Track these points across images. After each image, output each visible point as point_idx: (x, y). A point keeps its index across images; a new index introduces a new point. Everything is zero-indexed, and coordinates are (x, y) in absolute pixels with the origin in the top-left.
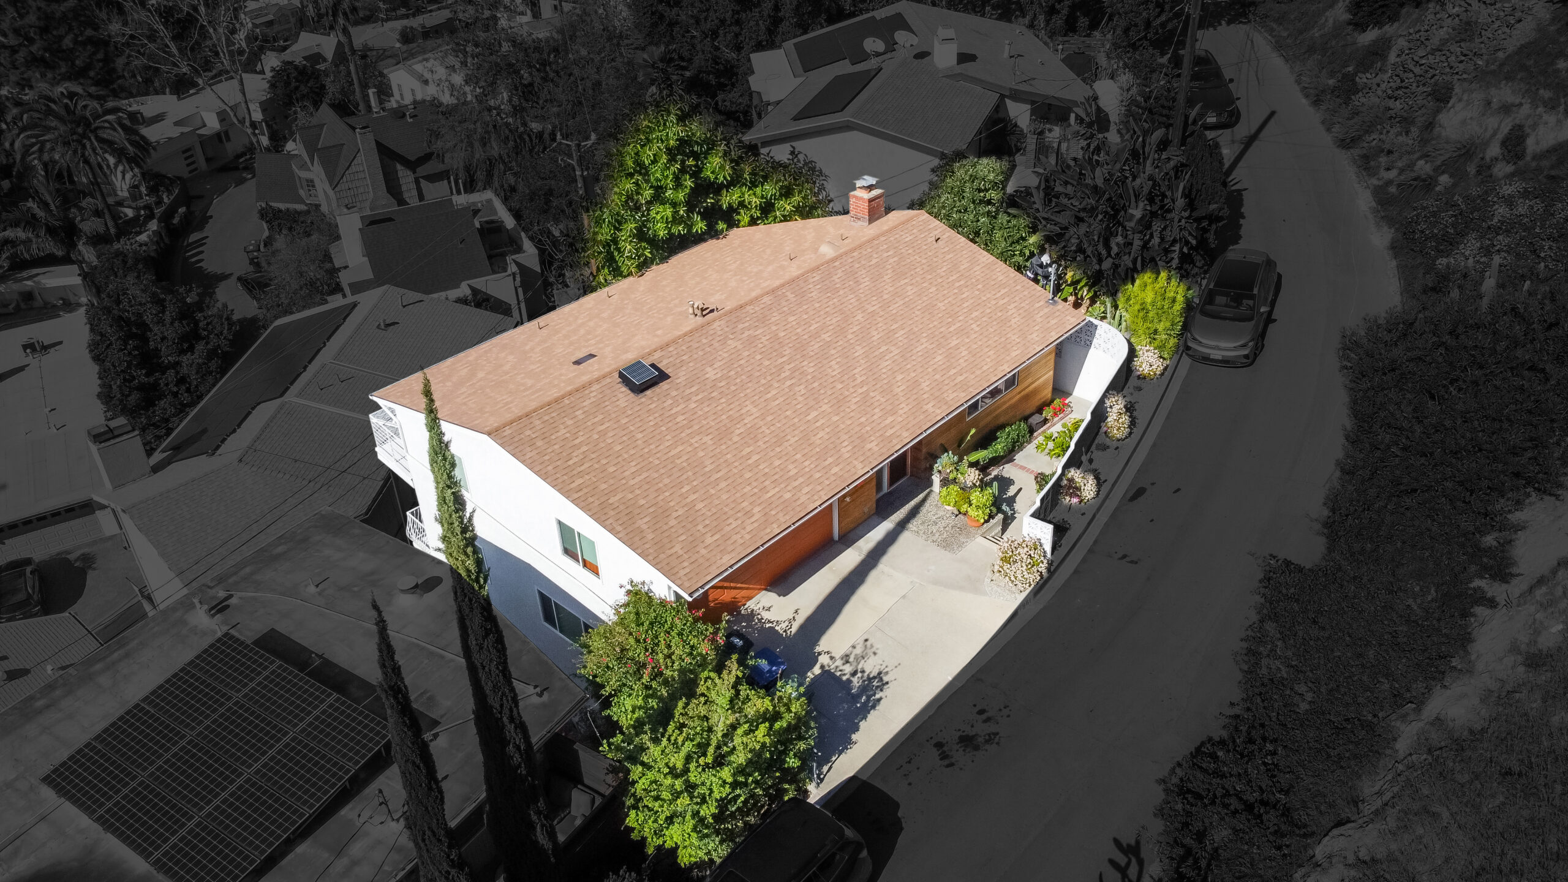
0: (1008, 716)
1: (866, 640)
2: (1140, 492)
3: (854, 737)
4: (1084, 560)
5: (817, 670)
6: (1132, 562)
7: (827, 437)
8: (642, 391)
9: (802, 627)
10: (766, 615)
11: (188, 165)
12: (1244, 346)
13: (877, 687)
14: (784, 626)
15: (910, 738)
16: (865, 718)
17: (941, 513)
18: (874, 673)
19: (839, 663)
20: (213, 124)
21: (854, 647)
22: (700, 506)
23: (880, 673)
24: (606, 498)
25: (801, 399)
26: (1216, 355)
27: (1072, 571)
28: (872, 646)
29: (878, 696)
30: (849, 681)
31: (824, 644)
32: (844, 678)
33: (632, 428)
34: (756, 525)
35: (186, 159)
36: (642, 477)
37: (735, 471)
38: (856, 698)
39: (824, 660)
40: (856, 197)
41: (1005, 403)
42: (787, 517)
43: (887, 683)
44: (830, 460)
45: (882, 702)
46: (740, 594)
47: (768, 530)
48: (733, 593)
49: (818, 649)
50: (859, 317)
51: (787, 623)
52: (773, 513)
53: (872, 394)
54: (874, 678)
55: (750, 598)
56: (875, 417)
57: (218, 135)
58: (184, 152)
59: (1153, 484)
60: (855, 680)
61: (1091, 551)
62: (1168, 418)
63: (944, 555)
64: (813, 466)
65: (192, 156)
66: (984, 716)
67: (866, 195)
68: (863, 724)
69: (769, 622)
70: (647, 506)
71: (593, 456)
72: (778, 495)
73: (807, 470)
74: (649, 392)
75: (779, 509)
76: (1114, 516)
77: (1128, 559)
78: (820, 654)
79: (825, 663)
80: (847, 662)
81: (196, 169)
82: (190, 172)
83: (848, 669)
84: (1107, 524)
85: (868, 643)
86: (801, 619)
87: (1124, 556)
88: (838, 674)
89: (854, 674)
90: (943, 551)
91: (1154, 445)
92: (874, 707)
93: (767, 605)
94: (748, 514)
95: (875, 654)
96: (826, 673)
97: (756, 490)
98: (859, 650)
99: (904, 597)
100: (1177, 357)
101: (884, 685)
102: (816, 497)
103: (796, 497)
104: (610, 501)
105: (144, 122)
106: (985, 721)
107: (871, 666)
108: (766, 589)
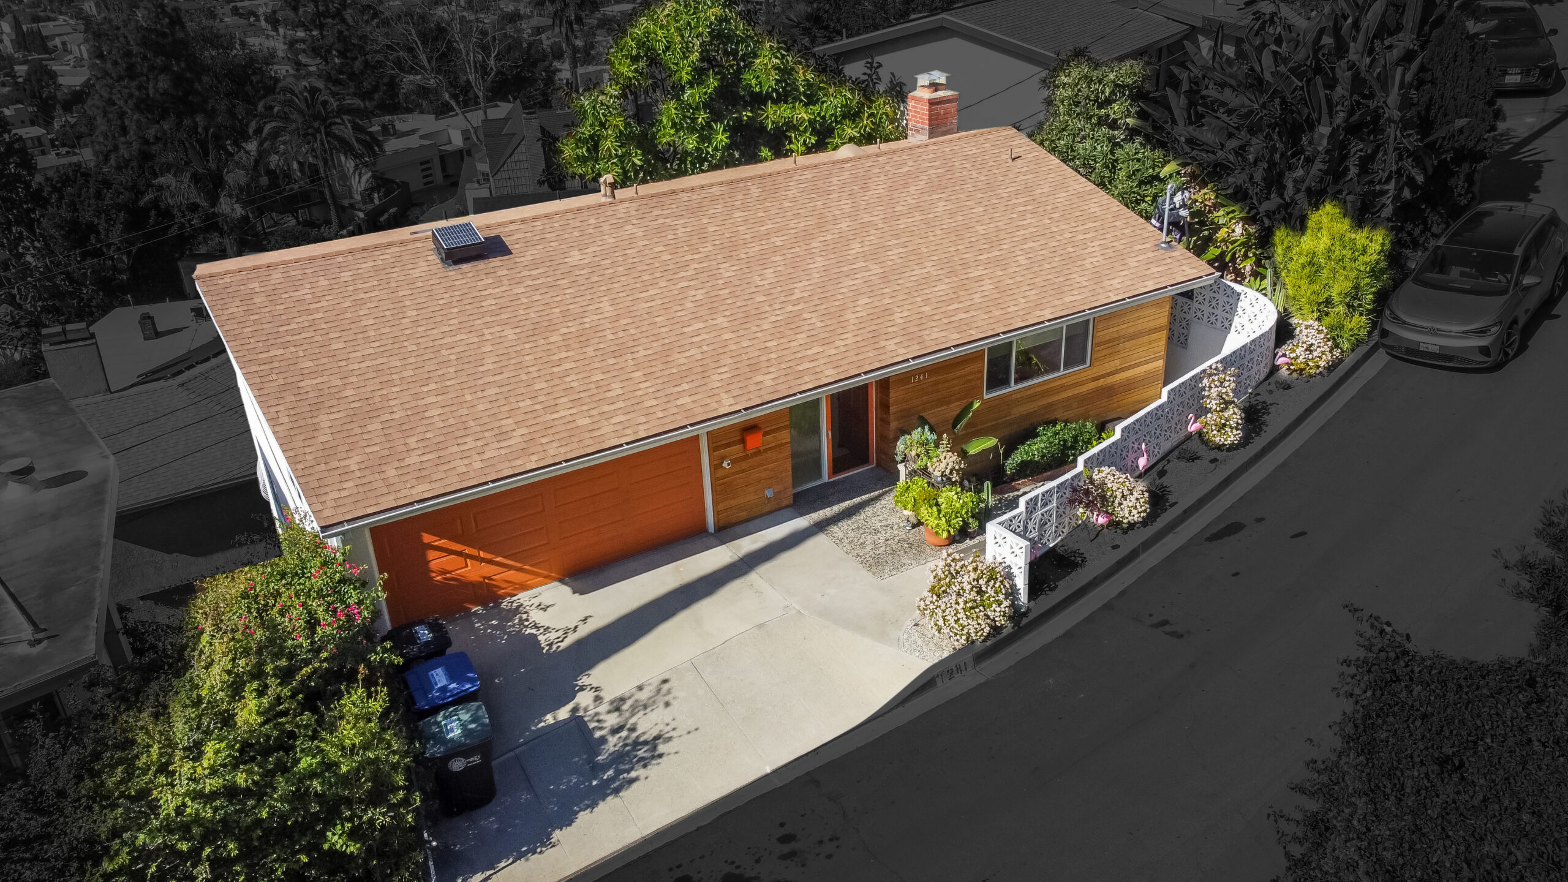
0: (829, 857)
1: (665, 681)
2: (1234, 529)
3: (557, 835)
4: (1089, 619)
5: (563, 713)
6: (1173, 634)
7: (699, 357)
8: (457, 262)
9: (579, 643)
10: (536, 616)
11: (424, 177)
12: (1482, 332)
13: (642, 759)
14: (553, 636)
15: (647, 856)
16: (593, 805)
17: (893, 520)
18: (648, 737)
19: (603, 708)
20: (457, 141)
21: (640, 688)
22: (433, 412)
23: (657, 738)
24: (300, 378)
25: (689, 305)
26: (1430, 343)
27: (1061, 632)
28: (669, 692)
29: (633, 774)
30: (603, 740)
31: (600, 676)
32: (598, 734)
33: (408, 303)
34: (503, 452)
35: (423, 170)
36: (375, 362)
37: (524, 377)
38: (596, 769)
39: (584, 699)
40: (915, 98)
41: (1063, 388)
42: (562, 450)
43: (660, 756)
44: (685, 386)
45: (635, 785)
46: (501, 576)
47: (519, 462)
48: (487, 570)
49: (584, 680)
50: (844, 226)
51: (560, 633)
52: (544, 440)
53: (806, 316)
54: (646, 743)
55: (524, 587)
56: (794, 344)
57: (461, 152)
58: (422, 164)
59: (1259, 520)
60: (612, 740)
61: (1108, 607)
62: (1322, 429)
63: (865, 576)
64: (651, 390)
65: (429, 169)
66: (786, 848)
67: (926, 94)
68: (583, 817)
69: (536, 627)
70: (352, 399)
71: (323, 326)
72: (570, 419)
73: (640, 393)
74: (465, 267)
75: (557, 437)
76: (1171, 559)
77: (1167, 628)
78: (582, 689)
79: (583, 705)
80: (617, 709)
81: (432, 182)
82: (425, 184)
83: (612, 720)
84: (1153, 571)
85: (666, 687)
86: (584, 631)
87: (1164, 623)
88: (592, 725)
89: (615, 731)
90: (864, 572)
91: (1284, 465)
92: (617, 791)
93: (546, 602)
94: (502, 435)
95: (667, 704)
96: (577, 721)
97: (538, 407)
98: (643, 696)
99: (761, 626)
100: (1363, 350)
101: (653, 757)
102: (628, 431)
103: (596, 426)
104: (301, 384)
105: (395, 134)
106: (784, 857)
107: (647, 725)
108: (561, 581)
